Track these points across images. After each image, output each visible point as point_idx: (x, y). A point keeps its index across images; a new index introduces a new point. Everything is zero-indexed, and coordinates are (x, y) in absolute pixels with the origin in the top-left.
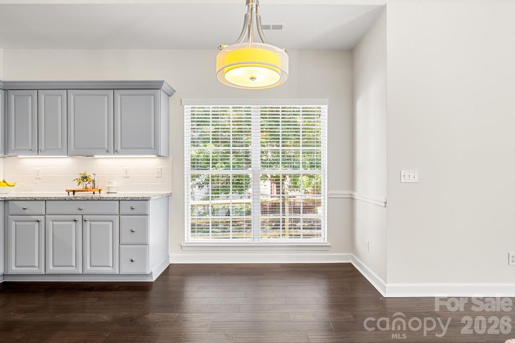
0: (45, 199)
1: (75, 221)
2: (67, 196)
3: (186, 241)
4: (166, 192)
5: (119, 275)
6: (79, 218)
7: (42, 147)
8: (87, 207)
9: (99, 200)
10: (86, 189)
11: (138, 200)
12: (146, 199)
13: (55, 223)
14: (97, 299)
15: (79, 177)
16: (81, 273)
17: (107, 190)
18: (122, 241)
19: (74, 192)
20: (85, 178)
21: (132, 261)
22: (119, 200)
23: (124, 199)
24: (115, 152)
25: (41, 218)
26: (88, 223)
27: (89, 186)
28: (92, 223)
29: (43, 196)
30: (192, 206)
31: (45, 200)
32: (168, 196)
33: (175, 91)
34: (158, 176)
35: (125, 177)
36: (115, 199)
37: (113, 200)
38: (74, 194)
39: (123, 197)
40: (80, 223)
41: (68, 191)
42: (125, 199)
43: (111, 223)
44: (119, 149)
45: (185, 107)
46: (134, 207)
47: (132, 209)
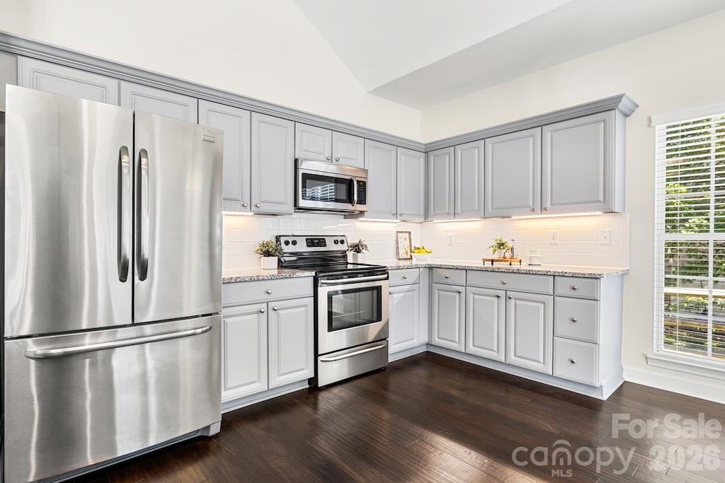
0: (467, 268)
1: (498, 297)
2: (482, 266)
3: (655, 351)
4: (622, 269)
5: (552, 376)
6: (502, 293)
7: (459, 210)
8: (512, 281)
9: (526, 273)
10: (504, 260)
11: (584, 277)
12: (596, 278)
13: (476, 296)
14: (530, 400)
15: (494, 243)
16: (504, 361)
17: (529, 260)
18: (558, 332)
19: (492, 261)
20: (501, 245)
21: (573, 362)
22: (554, 276)
23: (561, 274)
24: (543, 209)
25: (462, 289)
26: (513, 301)
27: (508, 255)
28: (518, 302)
29: (464, 265)
30: (666, 295)
31: (466, 270)
32: (624, 275)
33: (638, 106)
34: (603, 243)
35: (551, 245)
36: (549, 273)
37: (546, 274)
38: (492, 264)
39: (560, 271)
40: (503, 299)
41: (484, 260)
42: (563, 275)
43: (542, 305)
44: (549, 206)
45: (657, 127)
46: (576, 287)
47: (574, 289)
